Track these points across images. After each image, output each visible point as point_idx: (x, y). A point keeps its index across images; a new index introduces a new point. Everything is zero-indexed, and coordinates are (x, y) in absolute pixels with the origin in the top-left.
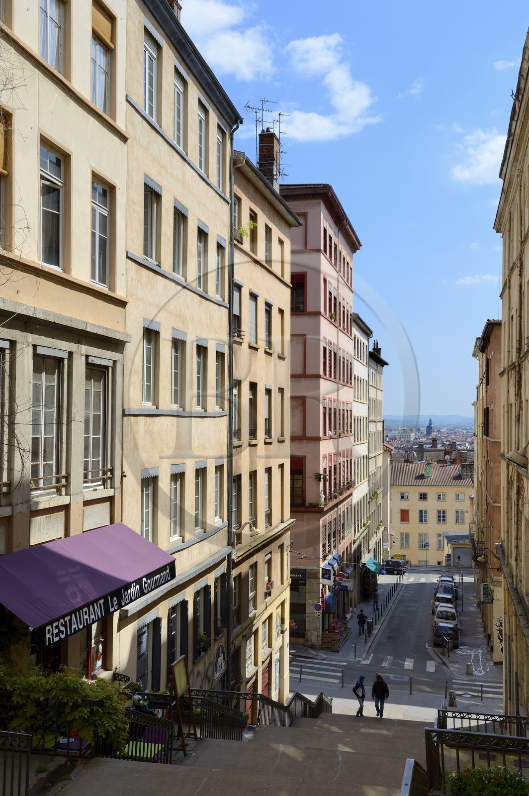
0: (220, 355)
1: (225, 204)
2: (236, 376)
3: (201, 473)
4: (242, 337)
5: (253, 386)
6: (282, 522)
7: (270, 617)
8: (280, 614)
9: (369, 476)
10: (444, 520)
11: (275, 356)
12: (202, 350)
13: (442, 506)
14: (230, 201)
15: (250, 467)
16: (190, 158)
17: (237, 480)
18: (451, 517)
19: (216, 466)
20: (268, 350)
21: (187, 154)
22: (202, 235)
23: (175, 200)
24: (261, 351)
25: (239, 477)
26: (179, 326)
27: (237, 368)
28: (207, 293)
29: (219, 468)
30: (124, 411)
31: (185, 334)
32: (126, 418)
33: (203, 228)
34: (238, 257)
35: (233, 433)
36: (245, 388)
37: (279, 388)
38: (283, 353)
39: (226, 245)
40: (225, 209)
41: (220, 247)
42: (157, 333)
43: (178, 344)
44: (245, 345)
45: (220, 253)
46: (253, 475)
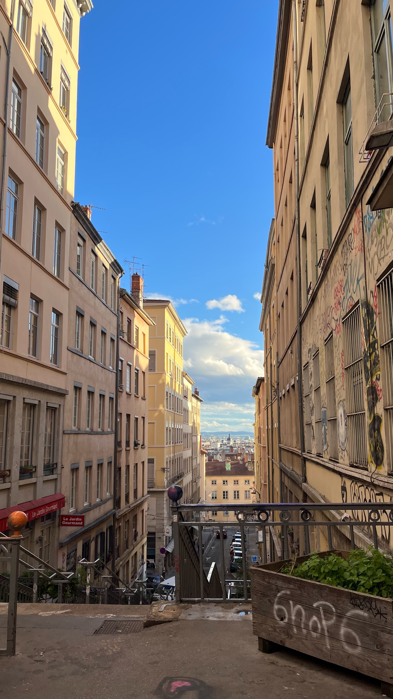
0: (111, 399)
1: (115, 316)
2: (120, 410)
3: (100, 465)
4: (123, 389)
5: (128, 416)
6: (143, 496)
7: (136, 554)
8: (141, 553)
9: (193, 469)
10: (238, 498)
11: (140, 398)
12: (102, 396)
13: (236, 488)
14: (117, 315)
15: (126, 463)
16: (98, 295)
17: (118, 470)
18: (242, 495)
19: (108, 463)
20: (136, 396)
21: (96, 293)
22: (103, 333)
23: (91, 317)
24: (133, 396)
25: (120, 469)
26: (91, 384)
27: (120, 406)
28: (105, 365)
29: (110, 463)
30: (64, 431)
31: (94, 388)
32: (64, 435)
33: (104, 330)
34: (121, 344)
35: (118, 444)
36: (124, 418)
37: (142, 417)
38: (144, 396)
39: (115, 339)
40: (115, 319)
41: (112, 340)
42: (80, 389)
43: (91, 393)
44: (124, 394)
45: (112, 342)
46: (128, 467)
